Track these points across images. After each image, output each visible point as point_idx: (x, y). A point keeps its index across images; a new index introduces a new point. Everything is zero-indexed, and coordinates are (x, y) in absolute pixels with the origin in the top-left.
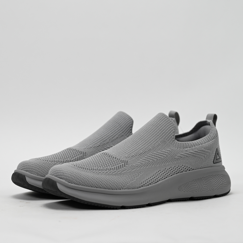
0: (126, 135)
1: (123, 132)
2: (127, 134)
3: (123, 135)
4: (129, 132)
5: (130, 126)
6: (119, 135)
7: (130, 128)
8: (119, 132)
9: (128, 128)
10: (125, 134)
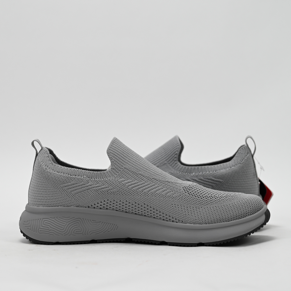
0: (169, 164)
1: (166, 160)
2: (171, 162)
3: (165, 163)
4: (173, 160)
5: (175, 153)
6: (161, 163)
7: (174, 156)
8: (162, 160)
9: (173, 155)
10: (168, 162)
